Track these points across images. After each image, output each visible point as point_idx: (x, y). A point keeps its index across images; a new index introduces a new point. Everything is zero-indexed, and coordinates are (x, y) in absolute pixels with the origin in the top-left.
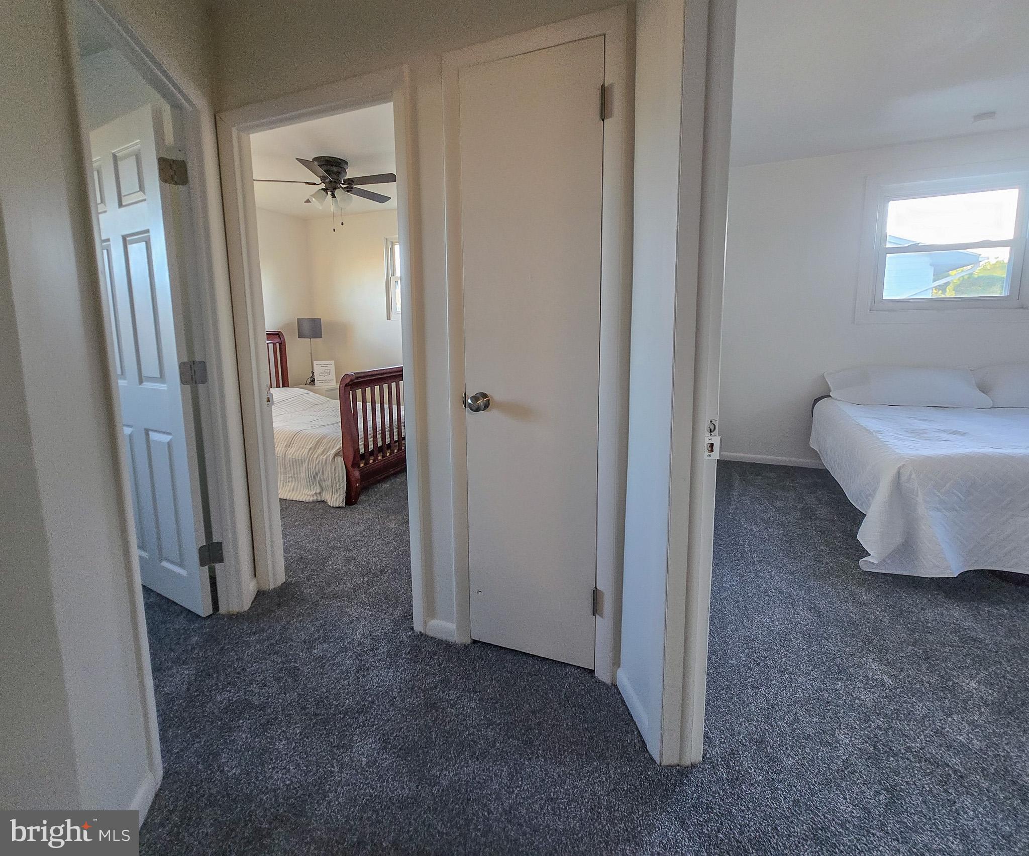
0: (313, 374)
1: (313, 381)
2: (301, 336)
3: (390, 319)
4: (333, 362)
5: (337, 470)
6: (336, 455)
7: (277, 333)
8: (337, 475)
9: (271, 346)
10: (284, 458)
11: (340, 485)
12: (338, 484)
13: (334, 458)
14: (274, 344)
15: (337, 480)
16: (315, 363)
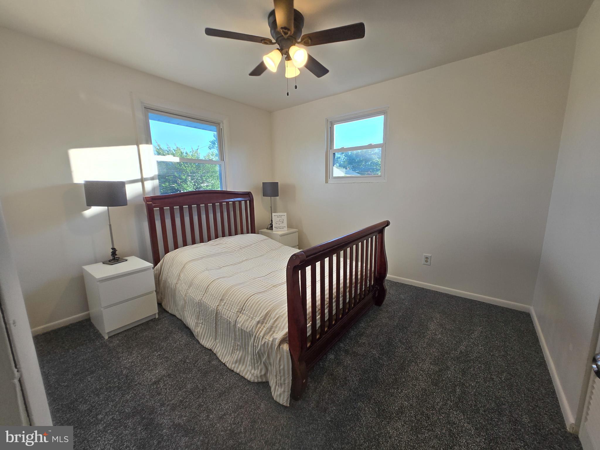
0: (272, 222)
1: (272, 227)
2: (265, 195)
3: (327, 183)
4: (285, 214)
5: (282, 362)
6: (282, 341)
7: (248, 193)
8: (282, 367)
9: (243, 202)
10: (235, 325)
11: (284, 380)
12: (282, 379)
13: (280, 345)
14: (246, 202)
15: (282, 374)
16: (273, 214)
